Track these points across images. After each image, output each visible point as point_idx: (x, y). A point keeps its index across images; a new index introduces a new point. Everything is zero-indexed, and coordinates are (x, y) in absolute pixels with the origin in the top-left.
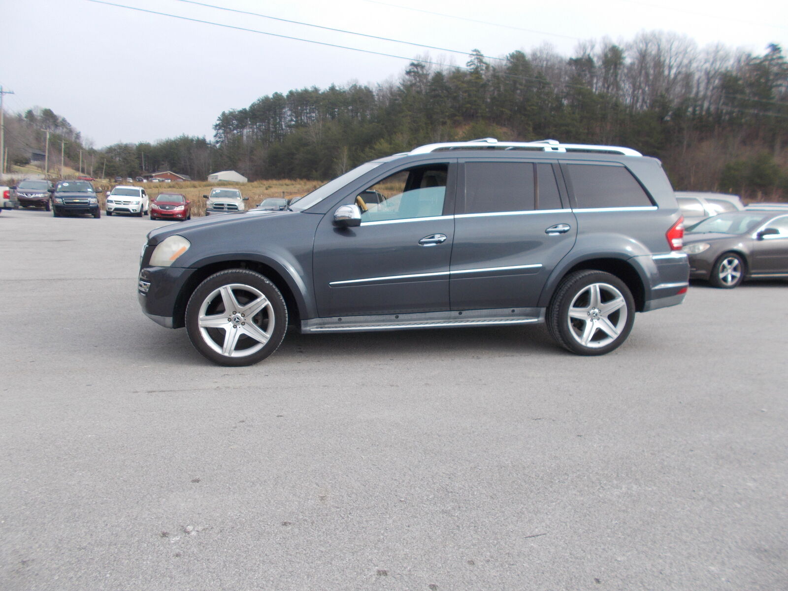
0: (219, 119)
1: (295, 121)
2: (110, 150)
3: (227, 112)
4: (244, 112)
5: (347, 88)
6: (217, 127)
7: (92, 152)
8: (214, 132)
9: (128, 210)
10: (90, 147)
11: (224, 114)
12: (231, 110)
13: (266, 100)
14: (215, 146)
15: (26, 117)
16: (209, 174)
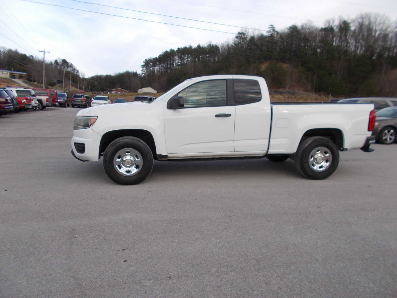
0: (144, 62)
1: (180, 63)
2: (93, 78)
3: (148, 59)
4: (155, 59)
5: (206, 46)
6: (143, 66)
7: (84, 79)
8: (141, 69)
10: (83, 77)
11: (146, 60)
12: (150, 58)
13: (166, 53)
14: (141, 75)
15: (54, 63)
16: (138, 89)
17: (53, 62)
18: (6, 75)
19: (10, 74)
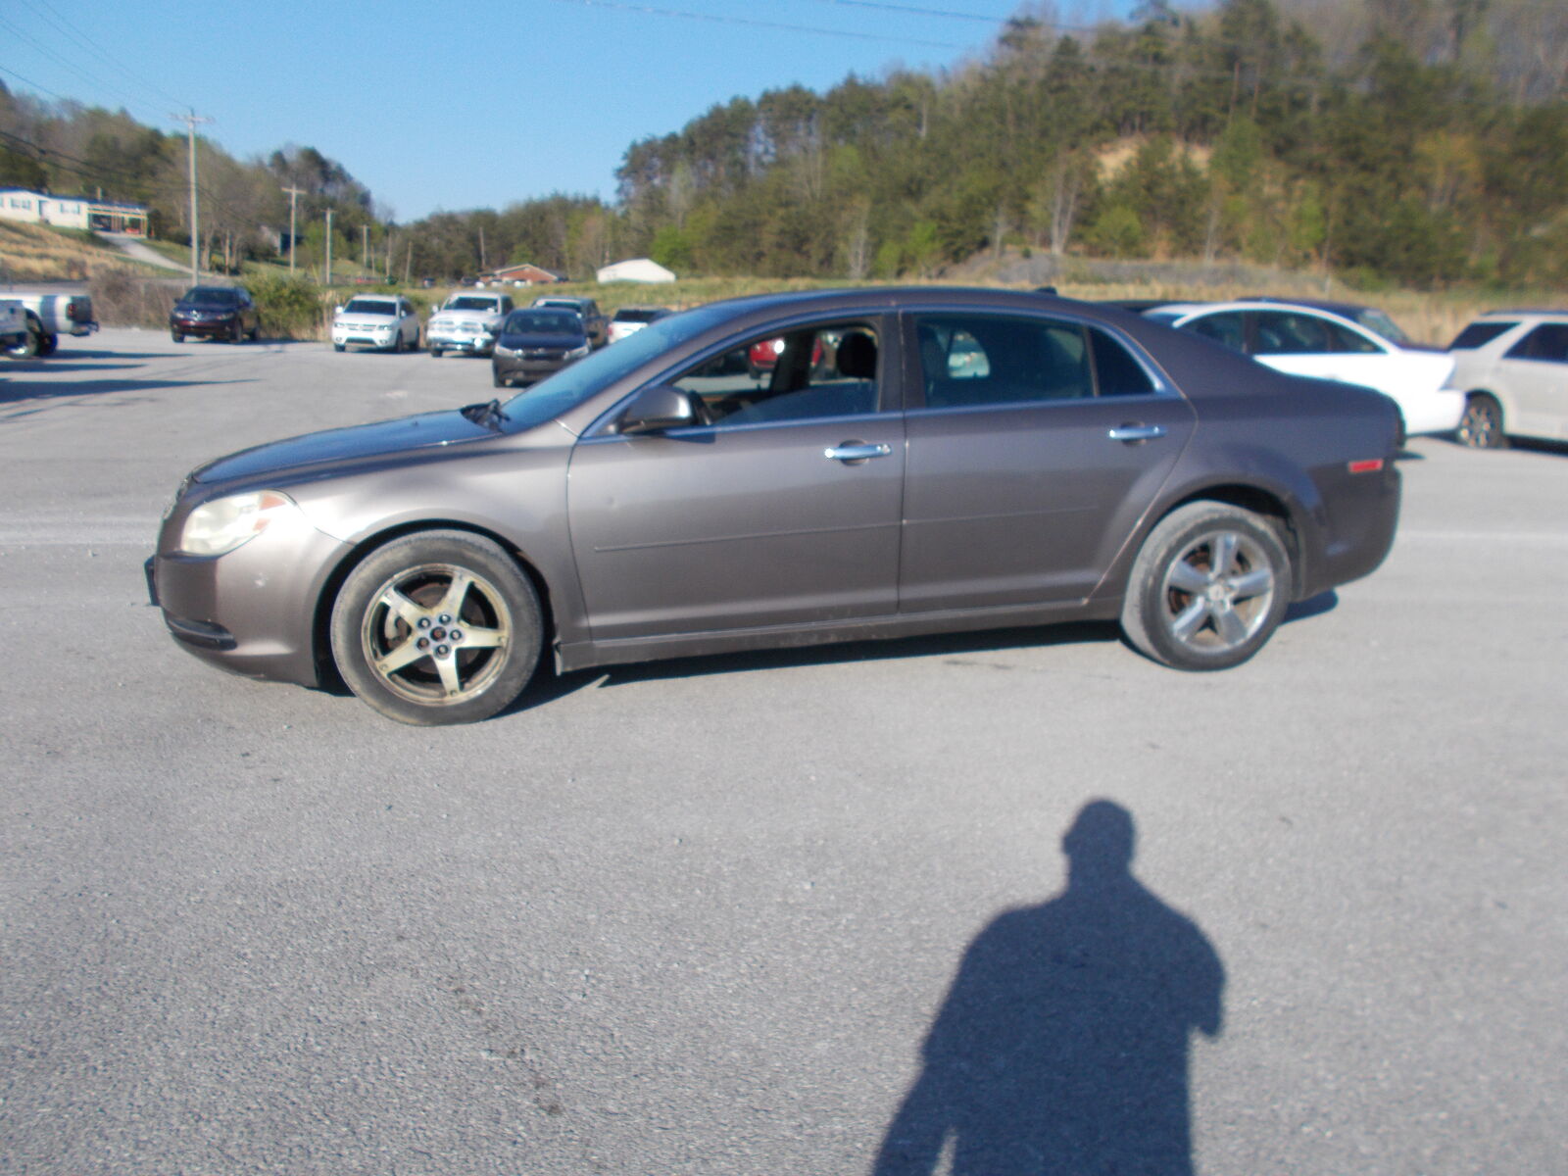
0: (626, 157)
1: (772, 154)
2: (422, 226)
3: (640, 141)
4: (672, 139)
5: (880, 78)
6: (621, 173)
7: (390, 229)
8: (615, 184)
9: (371, 342)
10: (389, 220)
11: (634, 147)
12: (648, 137)
13: (717, 113)
14: (615, 211)
15: (272, 165)
16: (603, 266)
17: (267, 160)
18: (77, 216)
19: (89, 215)
